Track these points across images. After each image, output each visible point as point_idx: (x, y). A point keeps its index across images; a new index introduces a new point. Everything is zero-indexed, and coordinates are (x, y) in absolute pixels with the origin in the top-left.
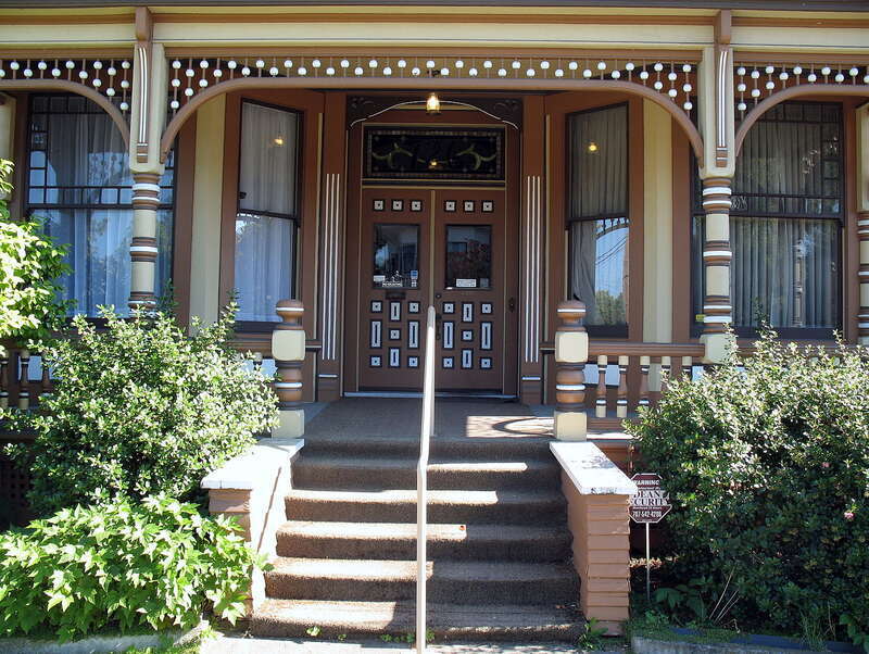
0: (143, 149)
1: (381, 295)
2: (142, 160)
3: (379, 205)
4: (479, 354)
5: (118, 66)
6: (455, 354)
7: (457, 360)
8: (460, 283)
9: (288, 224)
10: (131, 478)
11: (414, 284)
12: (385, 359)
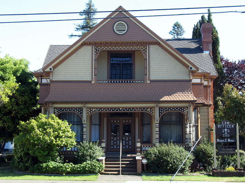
0: (84, 121)
1: (113, 136)
2: (84, 122)
3: (112, 121)
4: (129, 146)
5: (80, 109)
6: (125, 146)
7: (126, 147)
8: (126, 134)
9: (99, 126)
10: (90, 159)
11: (118, 134)
12: (114, 147)
